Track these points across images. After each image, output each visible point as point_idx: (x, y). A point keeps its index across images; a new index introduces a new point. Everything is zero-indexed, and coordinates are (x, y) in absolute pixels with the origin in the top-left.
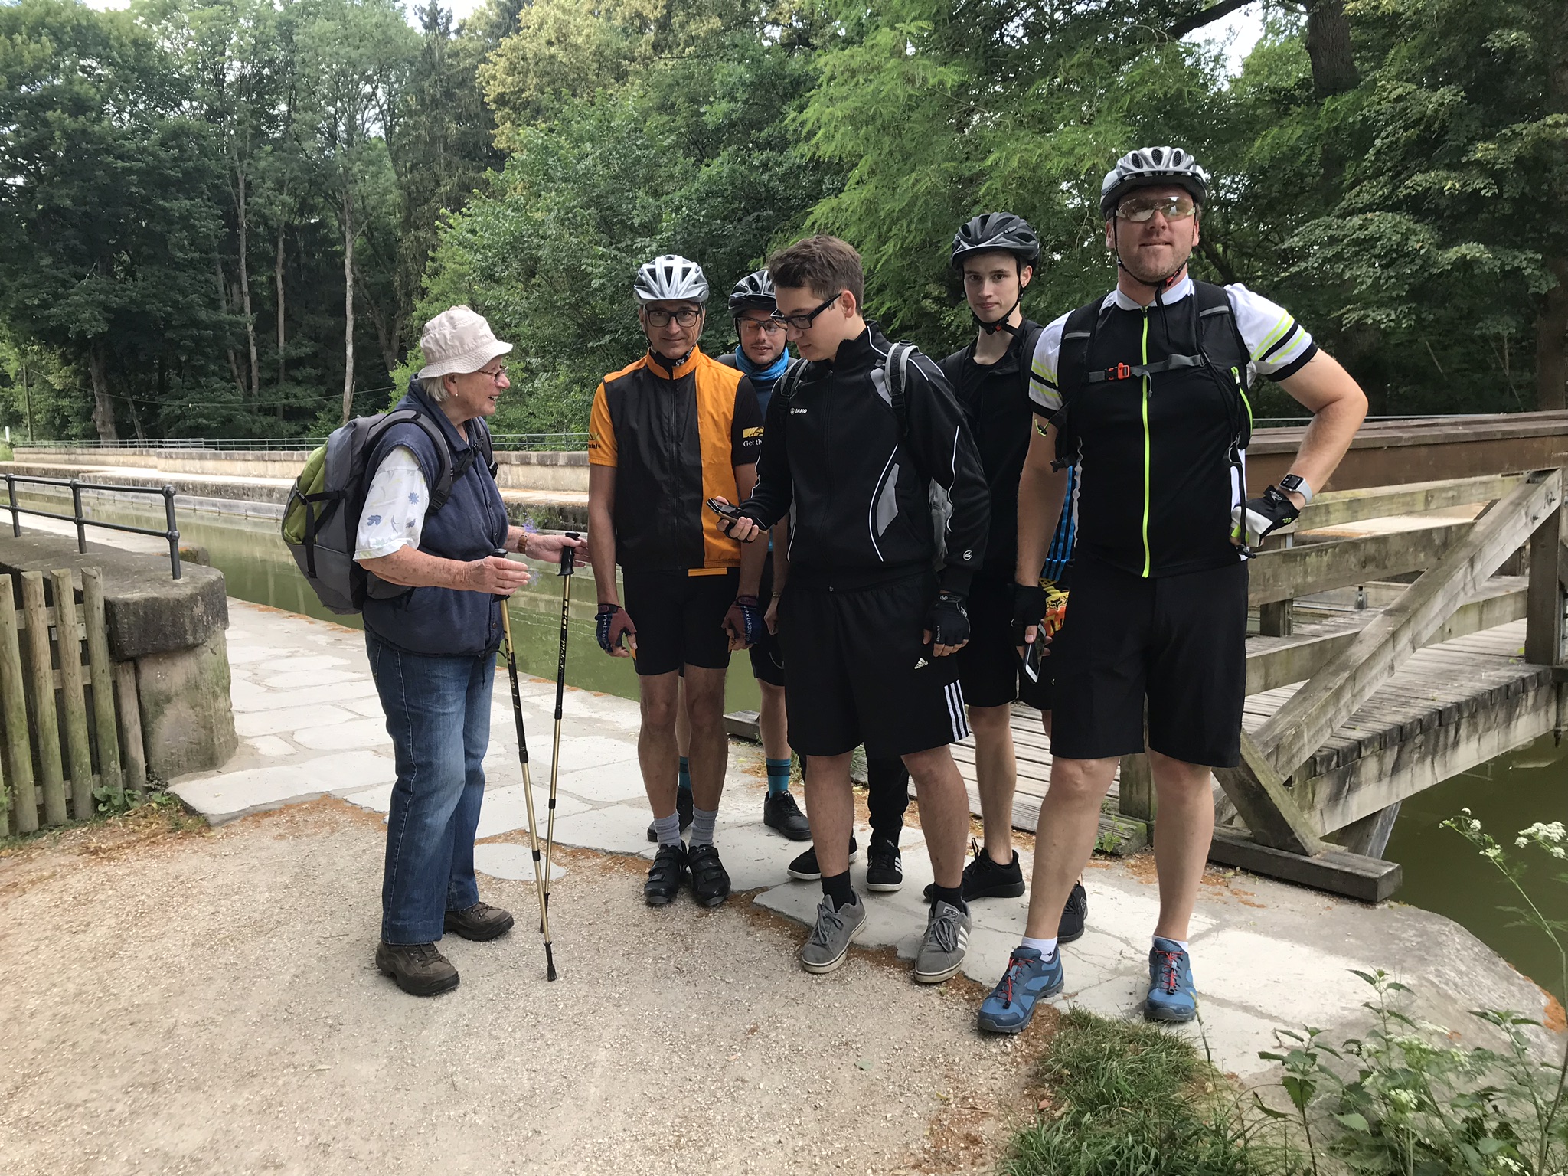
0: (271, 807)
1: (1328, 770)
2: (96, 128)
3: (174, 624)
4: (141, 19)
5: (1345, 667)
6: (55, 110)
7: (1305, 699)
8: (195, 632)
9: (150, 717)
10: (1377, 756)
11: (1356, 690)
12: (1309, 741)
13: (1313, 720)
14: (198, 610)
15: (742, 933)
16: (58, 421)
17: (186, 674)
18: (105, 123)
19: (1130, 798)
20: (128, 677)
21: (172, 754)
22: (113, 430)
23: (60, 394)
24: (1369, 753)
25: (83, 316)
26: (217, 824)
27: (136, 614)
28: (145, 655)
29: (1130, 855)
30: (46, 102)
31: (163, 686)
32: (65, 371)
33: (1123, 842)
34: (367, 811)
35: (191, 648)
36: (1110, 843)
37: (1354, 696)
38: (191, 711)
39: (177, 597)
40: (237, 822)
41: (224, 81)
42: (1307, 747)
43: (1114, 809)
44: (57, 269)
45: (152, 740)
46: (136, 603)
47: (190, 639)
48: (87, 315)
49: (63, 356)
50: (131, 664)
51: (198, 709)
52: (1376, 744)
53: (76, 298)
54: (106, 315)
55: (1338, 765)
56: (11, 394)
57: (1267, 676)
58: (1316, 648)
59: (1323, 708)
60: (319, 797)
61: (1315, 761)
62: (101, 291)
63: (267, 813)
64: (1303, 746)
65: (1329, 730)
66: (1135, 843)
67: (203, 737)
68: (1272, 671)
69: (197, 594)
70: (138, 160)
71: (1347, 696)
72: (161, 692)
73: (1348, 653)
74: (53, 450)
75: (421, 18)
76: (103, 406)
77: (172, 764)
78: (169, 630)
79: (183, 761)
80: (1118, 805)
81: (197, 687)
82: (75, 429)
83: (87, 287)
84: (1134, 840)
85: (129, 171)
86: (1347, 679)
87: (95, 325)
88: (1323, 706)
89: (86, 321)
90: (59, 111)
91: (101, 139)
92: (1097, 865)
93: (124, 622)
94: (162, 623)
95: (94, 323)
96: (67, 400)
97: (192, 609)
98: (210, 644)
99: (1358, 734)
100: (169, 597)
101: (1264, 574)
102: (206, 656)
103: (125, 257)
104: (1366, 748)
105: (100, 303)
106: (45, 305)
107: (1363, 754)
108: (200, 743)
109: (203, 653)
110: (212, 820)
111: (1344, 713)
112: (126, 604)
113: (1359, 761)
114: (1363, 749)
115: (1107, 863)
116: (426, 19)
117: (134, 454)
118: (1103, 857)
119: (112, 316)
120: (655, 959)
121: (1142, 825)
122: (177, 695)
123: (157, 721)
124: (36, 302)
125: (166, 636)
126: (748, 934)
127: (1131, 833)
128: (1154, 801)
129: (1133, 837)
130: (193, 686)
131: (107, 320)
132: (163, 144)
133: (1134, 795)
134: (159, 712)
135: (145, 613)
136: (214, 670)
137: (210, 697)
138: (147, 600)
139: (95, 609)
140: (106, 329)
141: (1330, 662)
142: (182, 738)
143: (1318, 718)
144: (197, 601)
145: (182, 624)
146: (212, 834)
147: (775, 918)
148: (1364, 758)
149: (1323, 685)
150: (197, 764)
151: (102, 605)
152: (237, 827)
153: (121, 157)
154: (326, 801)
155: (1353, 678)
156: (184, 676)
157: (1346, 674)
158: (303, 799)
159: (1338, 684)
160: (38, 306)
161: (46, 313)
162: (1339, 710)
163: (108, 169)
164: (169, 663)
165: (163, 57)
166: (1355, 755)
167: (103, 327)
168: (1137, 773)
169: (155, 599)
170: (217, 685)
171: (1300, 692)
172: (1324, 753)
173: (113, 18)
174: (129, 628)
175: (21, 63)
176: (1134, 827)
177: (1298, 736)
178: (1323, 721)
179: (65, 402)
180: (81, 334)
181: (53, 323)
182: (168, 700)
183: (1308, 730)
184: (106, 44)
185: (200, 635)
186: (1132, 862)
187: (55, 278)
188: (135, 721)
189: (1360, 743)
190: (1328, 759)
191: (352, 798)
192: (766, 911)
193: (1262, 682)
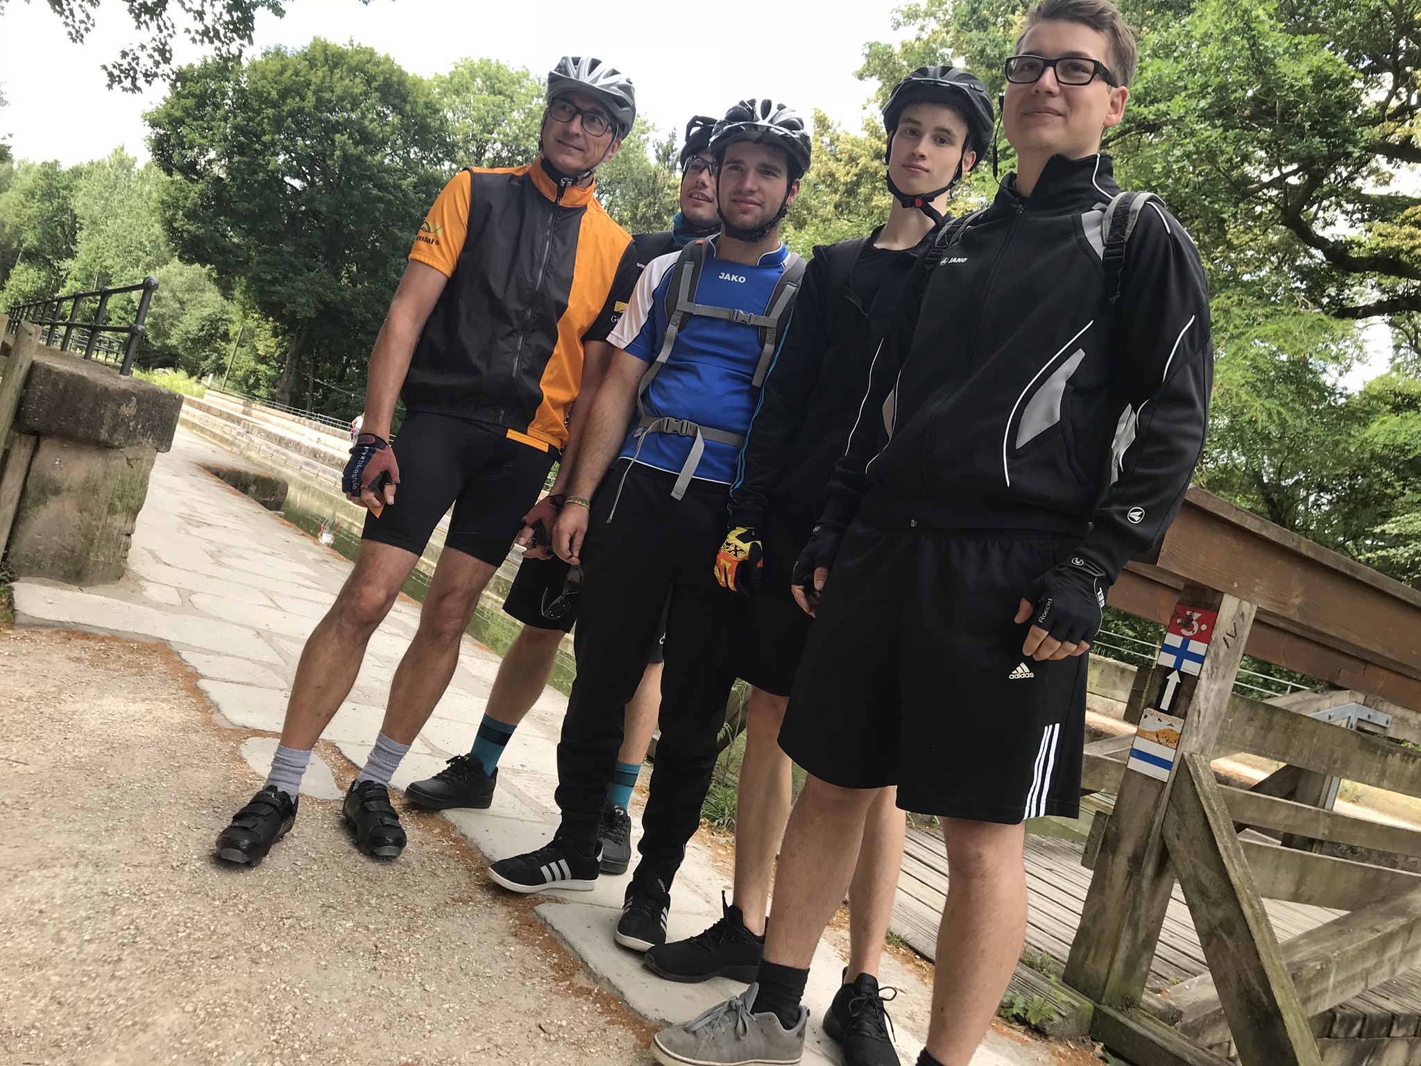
0: (95, 631)
1: (1346, 1037)
2: (369, 158)
3: (93, 411)
4: (437, 90)
5: (1402, 912)
6: (343, 135)
7: (1341, 933)
8: (113, 430)
9: (29, 502)
10: (1410, 1043)
11: (1409, 946)
12: (1335, 987)
13: (1347, 962)
14: (128, 410)
15: (493, 939)
16: (251, 381)
17: (89, 472)
18: (378, 157)
19: (1083, 964)
20: (23, 450)
21: (38, 551)
22: (288, 399)
23: (262, 360)
24: (1400, 1033)
25: (300, 300)
26: (22, 625)
27: (55, 385)
28: (50, 434)
29: (1060, 1040)
30: (337, 127)
31: (57, 475)
32: (273, 342)
33: (1055, 1017)
34: (190, 670)
35: (105, 447)
36: (1039, 1012)
37: (1405, 953)
38: (78, 514)
39: (107, 385)
40: (45, 632)
41: (484, 154)
42: (1330, 994)
43: (1056, 974)
44: (296, 257)
45: (21, 527)
46: (59, 374)
47: (104, 435)
48: (303, 300)
49: (275, 329)
50: (32, 439)
51: (86, 514)
52: (1412, 1027)
53: (301, 284)
54: (318, 305)
55: (1360, 1035)
56: (225, 349)
57: (1300, 883)
58: (1371, 875)
59: (1363, 952)
60: (155, 642)
61: (1335, 1016)
62: (322, 285)
63: (86, 636)
64: (1326, 990)
65: (1363, 984)
66: (1071, 1026)
67: (79, 546)
68: (1308, 879)
69: (134, 394)
70: (391, 193)
71: (1395, 949)
72: (52, 481)
73: (1408, 898)
74: (235, 399)
75: (657, 151)
76: (288, 378)
77: (32, 561)
78: (84, 416)
79: (47, 562)
80: (1062, 972)
81: (95, 491)
82: (262, 392)
83: (312, 278)
84: (1071, 1021)
85: (380, 199)
86: (1402, 928)
87: (307, 311)
88: (1365, 949)
89: (300, 304)
90: (346, 136)
91: (369, 168)
92: (1011, 1036)
93: (39, 389)
94: (80, 405)
95: (306, 308)
96: (264, 366)
97: (119, 406)
98: (130, 452)
99: (1392, 1005)
100: (99, 382)
101: (1332, 752)
102: (117, 462)
103: (354, 269)
104: (1399, 1027)
105: (319, 295)
106: (275, 281)
107: (1394, 1032)
108: (73, 551)
109: (116, 458)
110: (20, 619)
111: (1386, 969)
112: (49, 371)
113: (1387, 1040)
114: (1395, 1027)
115: (1026, 1038)
116: (660, 152)
117: (293, 420)
118: (1023, 1028)
119: (323, 307)
120: (357, 925)
121: (1088, 1005)
122: (69, 490)
123: (35, 509)
124: (269, 277)
125: (78, 421)
126: (501, 943)
127: (1070, 1010)
128: (1113, 979)
129: (1071, 1016)
130: (91, 489)
131: (317, 309)
132: (415, 186)
133: (1089, 962)
134: (41, 500)
135: (66, 388)
136: (122, 482)
137: (105, 508)
138: (73, 375)
139: (18, 366)
140: (314, 316)
141: (1383, 901)
142: (54, 538)
143: (1353, 960)
144: (130, 401)
145: (102, 417)
146: (10, 632)
147: (550, 938)
148: (1394, 1039)
149: (1369, 923)
150: (61, 573)
151: (26, 365)
152: (42, 637)
153: (379, 187)
154: (161, 648)
155: (1409, 929)
156: (84, 475)
157: (1402, 921)
158: (135, 637)
159: (1389, 929)
160: (269, 282)
161: (273, 289)
162: (1379, 964)
163: (366, 194)
164: (74, 453)
165: (444, 120)
166: (1384, 1031)
167: (312, 314)
168: (1102, 932)
169: (82, 378)
170: (121, 500)
171: (1335, 922)
172: (1348, 1011)
173: (417, 82)
174: (41, 397)
175: (333, 92)
176: (1077, 1004)
177: (1322, 974)
178: (1358, 968)
179: (263, 367)
180: (293, 313)
181: (275, 299)
182: (57, 492)
183: (1338, 972)
184: (404, 99)
185: (119, 438)
186: (1061, 1049)
187: (292, 265)
188: (11, 500)
189: (1394, 1017)
190: (1350, 1021)
191: (185, 655)
192: (544, 925)
193: (1292, 889)
